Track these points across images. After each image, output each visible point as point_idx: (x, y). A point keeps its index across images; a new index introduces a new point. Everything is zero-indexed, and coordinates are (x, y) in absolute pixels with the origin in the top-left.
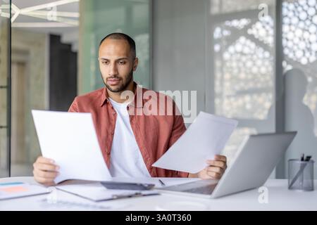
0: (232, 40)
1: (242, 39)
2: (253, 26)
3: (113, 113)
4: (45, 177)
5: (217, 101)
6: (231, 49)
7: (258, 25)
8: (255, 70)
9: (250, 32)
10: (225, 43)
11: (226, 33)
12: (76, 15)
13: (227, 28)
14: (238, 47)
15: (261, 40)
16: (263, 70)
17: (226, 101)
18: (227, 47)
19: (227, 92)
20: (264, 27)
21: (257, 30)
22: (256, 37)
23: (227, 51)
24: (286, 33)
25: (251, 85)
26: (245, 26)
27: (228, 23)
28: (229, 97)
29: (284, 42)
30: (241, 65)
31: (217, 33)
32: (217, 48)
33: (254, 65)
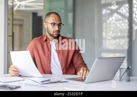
0: (111, 15)
1: (115, 14)
2: (120, 8)
3: (49, 45)
4: (14, 73)
5: (104, 42)
6: (110, 19)
7: (123, 8)
8: (121, 28)
9: (119, 11)
10: (107, 16)
11: (108, 12)
12: (42, 4)
13: (109, 9)
14: (114, 18)
15: (124, 14)
16: (125, 28)
17: (108, 42)
18: (108, 18)
19: (108, 38)
20: (125, 9)
21: (122, 10)
22: (122, 13)
23: (109, 19)
24: (135, 12)
25: (119, 34)
26: (117, 8)
27: (109, 7)
28: (109, 40)
29: (134, 15)
30: (115, 25)
31: (104, 11)
32: (104, 18)
33: (121, 25)
